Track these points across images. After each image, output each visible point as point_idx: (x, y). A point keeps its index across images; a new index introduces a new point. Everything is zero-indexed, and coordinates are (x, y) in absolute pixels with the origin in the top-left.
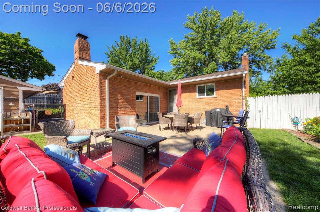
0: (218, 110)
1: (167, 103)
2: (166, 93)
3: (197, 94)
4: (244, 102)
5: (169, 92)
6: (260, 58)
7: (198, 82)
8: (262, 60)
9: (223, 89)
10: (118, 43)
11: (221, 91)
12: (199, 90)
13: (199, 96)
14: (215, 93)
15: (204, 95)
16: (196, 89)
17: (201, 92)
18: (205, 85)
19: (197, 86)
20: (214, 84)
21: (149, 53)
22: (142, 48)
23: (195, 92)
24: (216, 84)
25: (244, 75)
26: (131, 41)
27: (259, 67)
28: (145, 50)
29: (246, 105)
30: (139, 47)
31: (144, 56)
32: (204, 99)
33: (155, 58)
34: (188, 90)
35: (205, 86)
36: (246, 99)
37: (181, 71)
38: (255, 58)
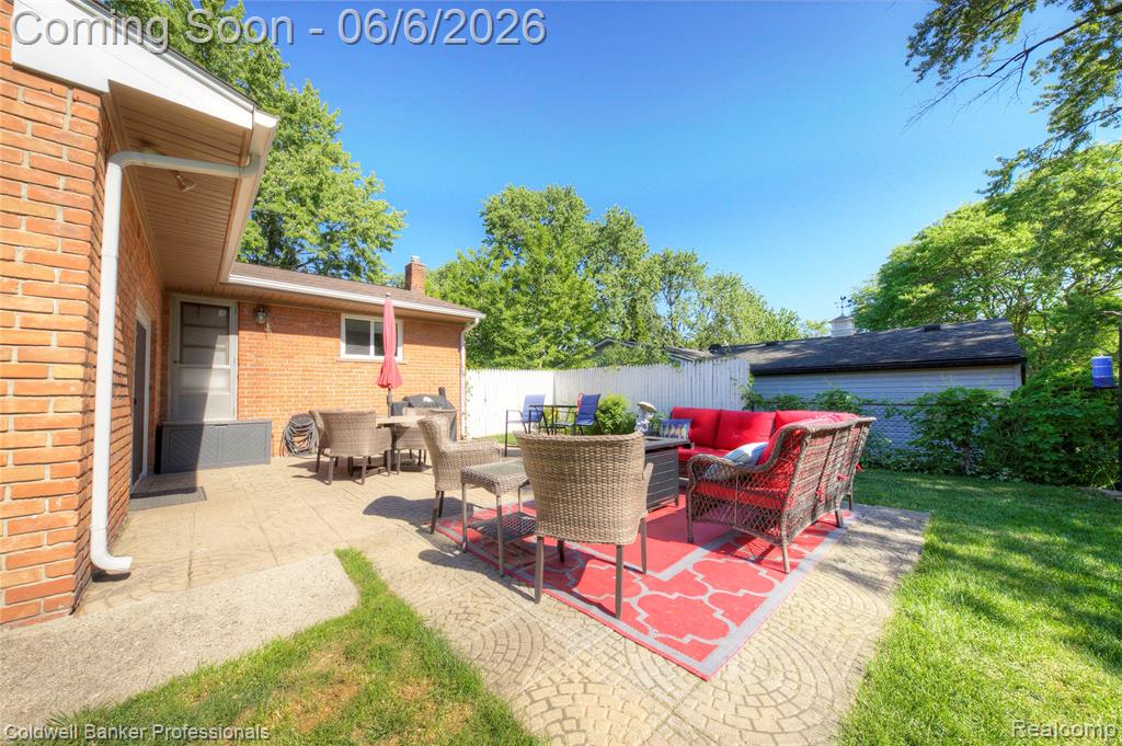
0: (427, 399)
3: (343, 345)
4: (463, 380)
5: (175, 310)
7: (350, 306)
9: (422, 344)
11: (418, 347)
12: (348, 333)
13: (348, 352)
14: (401, 349)
15: (368, 353)
16: (339, 328)
17: (357, 338)
18: (371, 320)
19: (344, 316)
20: (399, 323)
23: (338, 336)
24: (405, 325)
29: (466, 386)
32: (368, 366)
34: (305, 325)
35: (369, 322)
36: (465, 373)
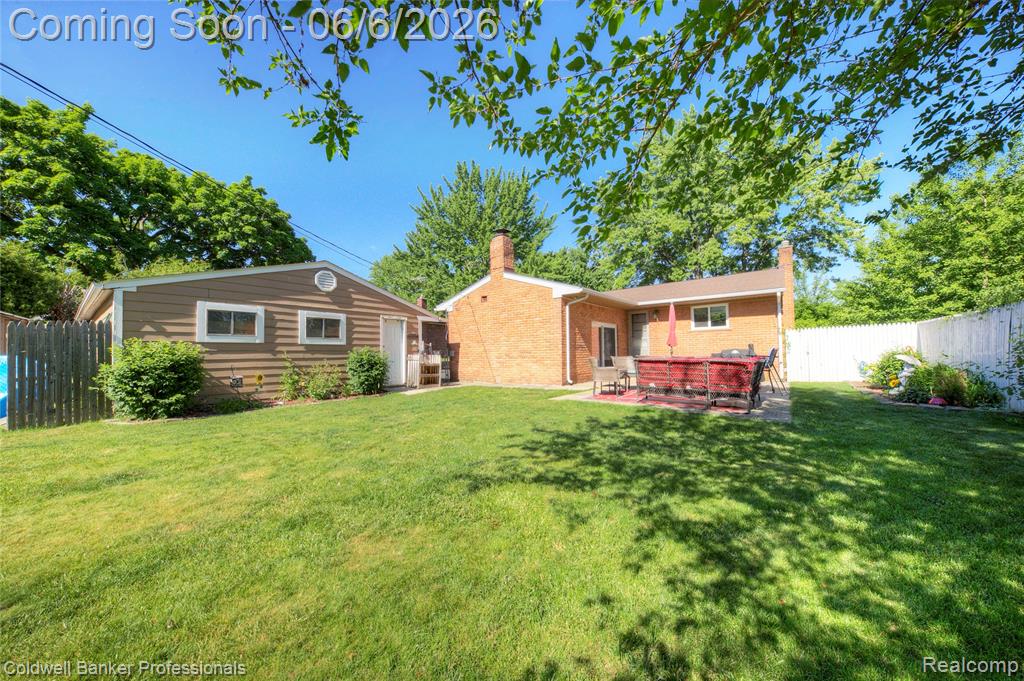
0: (735, 352)
1: (628, 339)
2: (627, 320)
3: (693, 323)
4: (781, 337)
5: (630, 318)
6: (834, 226)
8: (839, 232)
9: (743, 316)
10: (453, 183)
11: (740, 318)
12: (695, 316)
13: (696, 326)
14: (727, 321)
15: (707, 326)
16: (690, 314)
17: (701, 318)
18: (709, 307)
19: (692, 308)
20: (726, 305)
21: (530, 205)
22: (515, 196)
23: (689, 318)
24: (730, 306)
25: (779, 294)
26: (483, 175)
27: (831, 247)
28: (520, 198)
29: (784, 342)
30: (509, 191)
31: (521, 214)
32: (706, 333)
33: (547, 217)
35: (707, 309)
36: (784, 333)
37: (628, 259)
38: (821, 227)
